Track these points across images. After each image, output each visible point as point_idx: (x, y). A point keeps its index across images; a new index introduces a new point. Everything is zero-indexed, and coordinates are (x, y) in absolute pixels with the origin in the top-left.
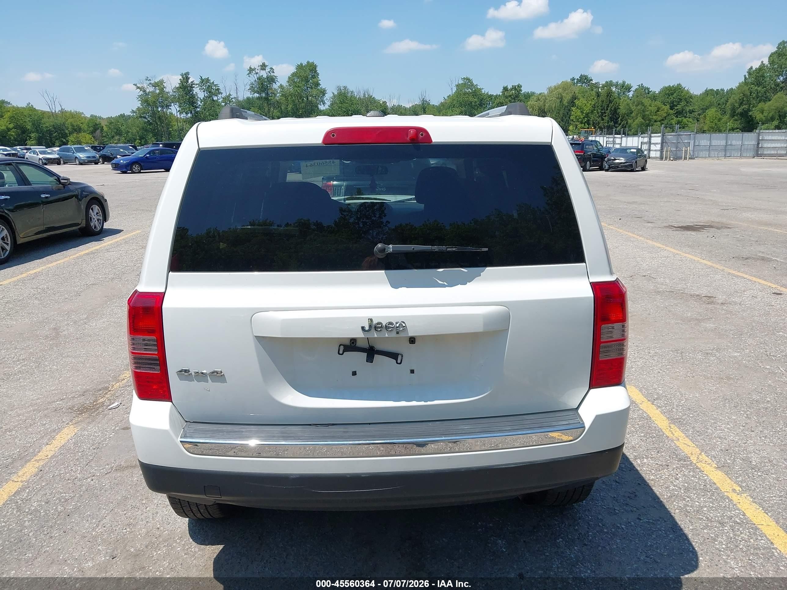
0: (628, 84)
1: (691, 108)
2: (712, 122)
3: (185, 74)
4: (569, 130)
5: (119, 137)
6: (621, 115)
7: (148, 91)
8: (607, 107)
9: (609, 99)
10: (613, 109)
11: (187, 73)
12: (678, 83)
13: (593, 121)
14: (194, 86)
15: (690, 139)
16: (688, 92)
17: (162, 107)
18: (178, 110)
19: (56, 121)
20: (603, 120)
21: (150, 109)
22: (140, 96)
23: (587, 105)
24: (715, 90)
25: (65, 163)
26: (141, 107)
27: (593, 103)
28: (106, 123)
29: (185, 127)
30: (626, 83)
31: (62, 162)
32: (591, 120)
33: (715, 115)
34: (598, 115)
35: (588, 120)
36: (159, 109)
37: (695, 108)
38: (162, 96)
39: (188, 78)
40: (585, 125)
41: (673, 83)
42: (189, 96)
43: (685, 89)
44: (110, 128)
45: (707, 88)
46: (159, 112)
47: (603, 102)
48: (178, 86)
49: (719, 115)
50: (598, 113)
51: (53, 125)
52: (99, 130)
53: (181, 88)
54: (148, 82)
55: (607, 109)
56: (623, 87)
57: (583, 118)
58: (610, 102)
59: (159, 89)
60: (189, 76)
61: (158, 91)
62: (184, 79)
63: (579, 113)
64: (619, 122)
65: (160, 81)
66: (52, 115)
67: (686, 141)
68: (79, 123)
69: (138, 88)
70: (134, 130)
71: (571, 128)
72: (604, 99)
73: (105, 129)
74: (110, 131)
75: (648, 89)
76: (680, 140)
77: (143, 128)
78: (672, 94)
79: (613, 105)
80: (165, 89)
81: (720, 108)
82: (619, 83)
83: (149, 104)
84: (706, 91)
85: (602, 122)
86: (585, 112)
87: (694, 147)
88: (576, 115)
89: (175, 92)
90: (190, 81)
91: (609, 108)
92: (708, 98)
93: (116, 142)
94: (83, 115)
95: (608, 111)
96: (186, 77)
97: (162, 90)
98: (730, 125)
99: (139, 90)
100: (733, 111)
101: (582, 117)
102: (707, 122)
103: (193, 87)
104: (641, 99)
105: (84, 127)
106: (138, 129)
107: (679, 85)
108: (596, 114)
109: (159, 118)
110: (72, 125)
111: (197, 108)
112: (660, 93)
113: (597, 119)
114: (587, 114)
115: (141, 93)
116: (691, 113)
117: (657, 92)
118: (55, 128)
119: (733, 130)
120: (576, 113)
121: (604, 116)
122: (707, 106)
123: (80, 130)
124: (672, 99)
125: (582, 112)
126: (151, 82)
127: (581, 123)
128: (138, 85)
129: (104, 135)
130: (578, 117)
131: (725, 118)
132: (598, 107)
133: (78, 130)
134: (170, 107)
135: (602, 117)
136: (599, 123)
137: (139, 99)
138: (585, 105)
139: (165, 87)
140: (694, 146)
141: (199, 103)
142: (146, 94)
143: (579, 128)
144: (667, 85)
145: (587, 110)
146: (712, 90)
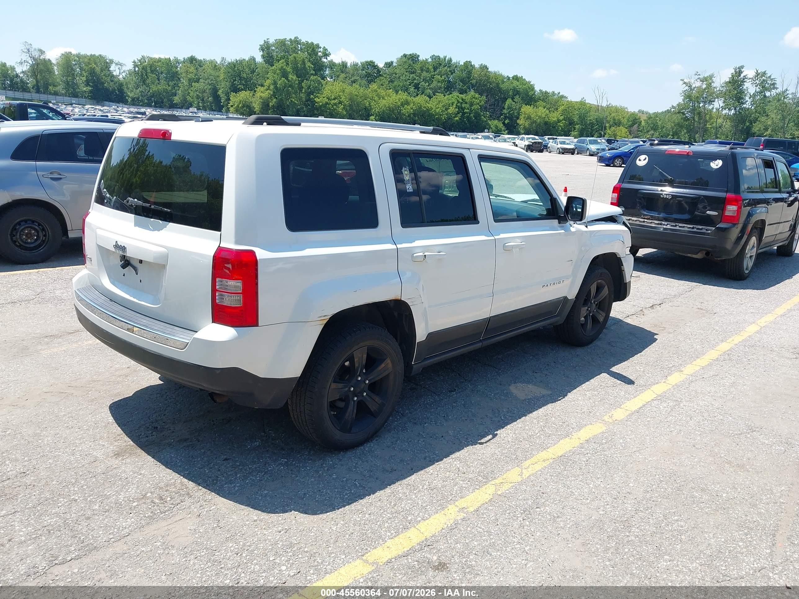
3: (739, 68)
5: (653, 132)
7: (694, 86)
11: (742, 67)
14: (746, 80)
17: (705, 102)
18: (721, 106)
19: (600, 115)
21: (691, 104)
22: (685, 91)
25: (578, 154)
26: (683, 102)
28: (645, 118)
29: (724, 124)
31: (576, 152)
36: (701, 105)
38: (708, 91)
39: (740, 72)
42: (737, 91)
44: (647, 123)
46: (700, 107)
48: (728, 80)
51: (597, 119)
52: (637, 125)
53: (730, 82)
54: (697, 77)
59: (706, 84)
60: (743, 70)
61: (704, 86)
62: (736, 73)
65: (710, 75)
66: (598, 108)
68: (620, 117)
69: (685, 83)
70: (669, 126)
73: (643, 123)
74: (647, 126)
77: (679, 124)
80: (712, 84)
83: (691, 100)
89: (723, 87)
90: (742, 75)
93: (648, 136)
94: (626, 110)
96: (739, 71)
97: (709, 85)
99: (685, 85)
103: (745, 82)
105: (625, 121)
106: (673, 125)
109: (699, 113)
110: (614, 120)
111: (743, 104)
115: (687, 88)
118: (597, 121)
123: (620, 125)
126: (700, 77)
128: (685, 81)
129: (640, 129)
133: (618, 124)
134: (713, 103)
137: (683, 94)
139: (713, 82)
141: (747, 98)
142: (691, 89)
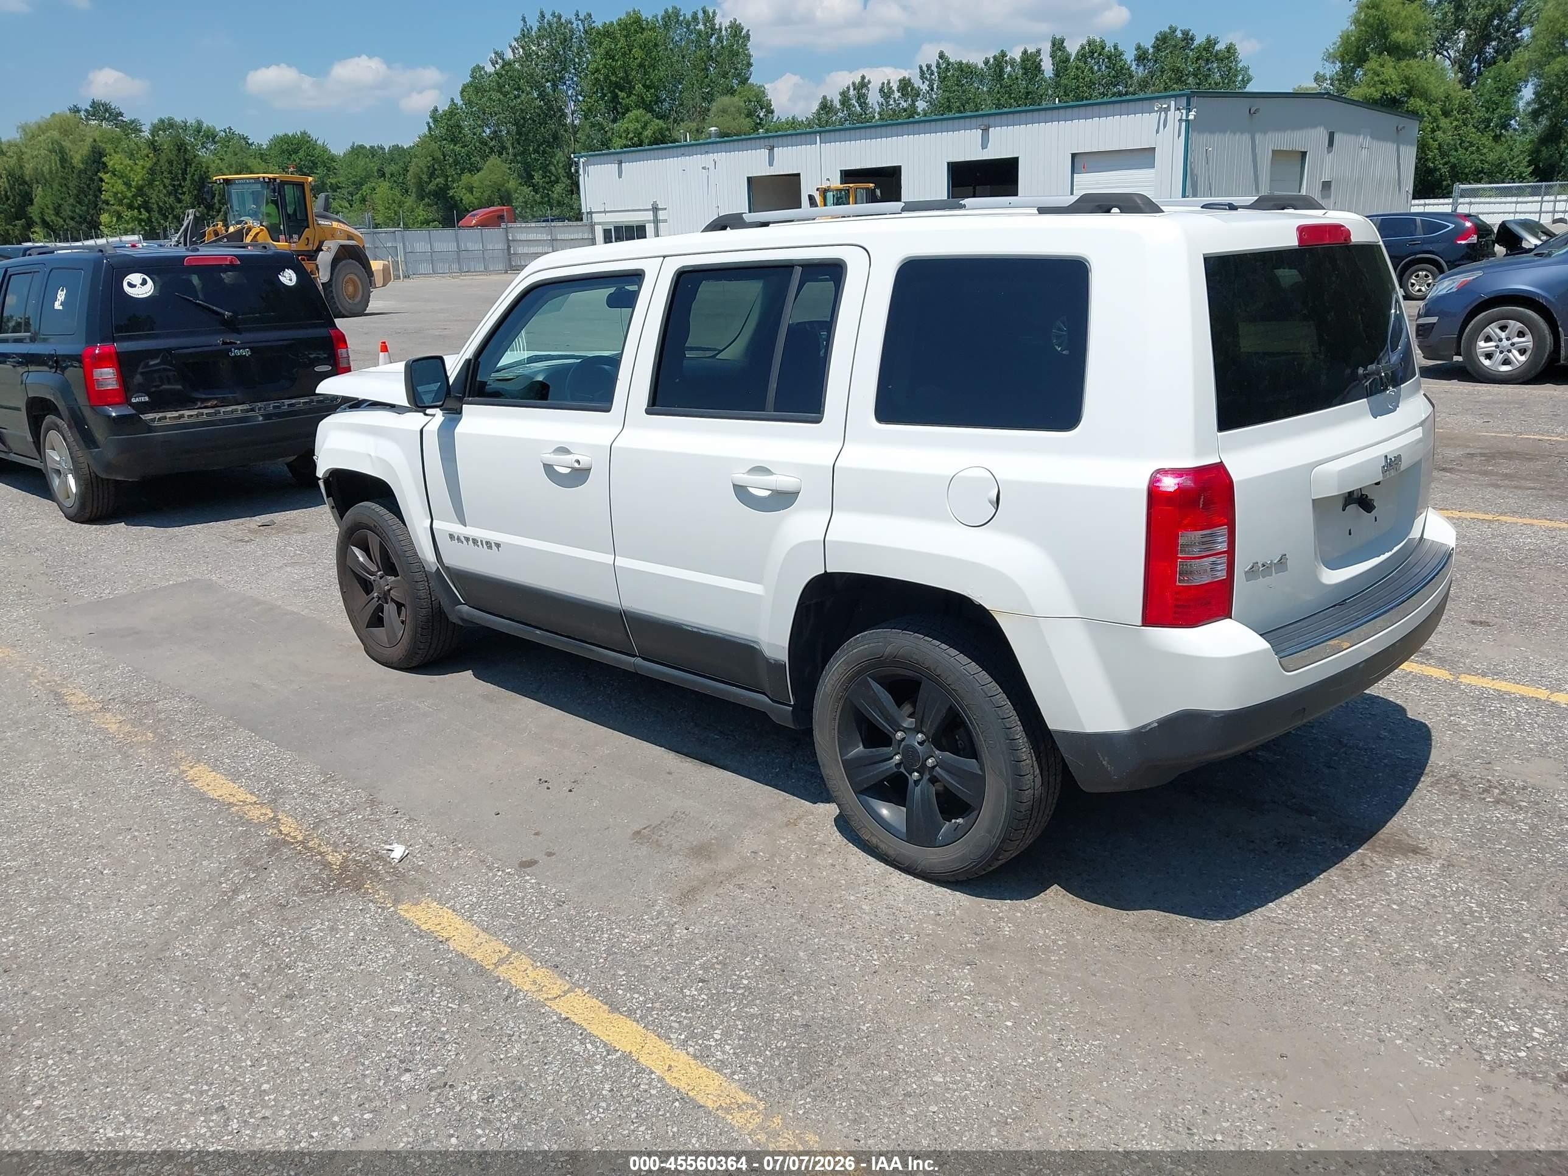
0: (208, 128)
1: (333, 181)
2: (389, 208)
4: (100, 224)
6: (217, 192)
8: (183, 174)
9: (184, 159)
10: (196, 177)
12: (302, 130)
13: (158, 204)
15: (395, 241)
16: (325, 150)
20: (179, 201)
23: (135, 168)
24: (368, 147)
27: (148, 165)
30: (205, 125)
32: (153, 201)
33: (390, 196)
34: (165, 191)
35: (146, 202)
37: (341, 179)
40: (140, 212)
41: (292, 129)
43: (318, 142)
45: (354, 143)
47: (170, 163)
49: (398, 195)
50: (165, 187)
55: (185, 179)
56: (199, 132)
57: (133, 196)
58: (188, 163)
63: (120, 187)
64: (217, 206)
67: (389, 245)
71: (104, 218)
72: (173, 157)
75: (245, 139)
76: (378, 244)
78: (296, 152)
79: (195, 171)
81: (395, 181)
82: (188, 124)
84: (352, 148)
85: (179, 205)
86: (133, 184)
87: (405, 255)
88: (114, 190)
91: (188, 177)
92: (361, 162)
95: (188, 182)
98: (421, 213)
100: (421, 186)
101: (129, 195)
102: (379, 208)
104: (244, 160)
107: (304, 134)
108: (161, 188)
112: (270, 148)
113: (166, 199)
114: (140, 190)
116: (335, 191)
117: (265, 147)
119: (427, 222)
120: (113, 187)
121: (181, 194)
122: (361, 178)
124: (298, 161)
125: (128, 185)
127: (130, 207)
130: (119, 195)
131: (410, 201)
132: (162, 173)
135: (176, 196)
136: (173, 209)
138: (132, 170)
140: (405, 253)
143: (127, 218)
144: (281, 134)
145: (138, 178)
146: (362, 147)
